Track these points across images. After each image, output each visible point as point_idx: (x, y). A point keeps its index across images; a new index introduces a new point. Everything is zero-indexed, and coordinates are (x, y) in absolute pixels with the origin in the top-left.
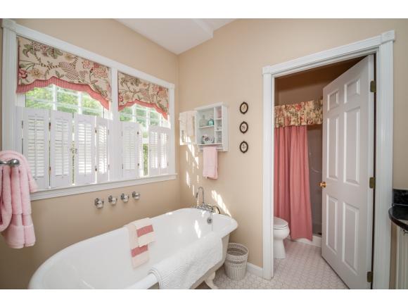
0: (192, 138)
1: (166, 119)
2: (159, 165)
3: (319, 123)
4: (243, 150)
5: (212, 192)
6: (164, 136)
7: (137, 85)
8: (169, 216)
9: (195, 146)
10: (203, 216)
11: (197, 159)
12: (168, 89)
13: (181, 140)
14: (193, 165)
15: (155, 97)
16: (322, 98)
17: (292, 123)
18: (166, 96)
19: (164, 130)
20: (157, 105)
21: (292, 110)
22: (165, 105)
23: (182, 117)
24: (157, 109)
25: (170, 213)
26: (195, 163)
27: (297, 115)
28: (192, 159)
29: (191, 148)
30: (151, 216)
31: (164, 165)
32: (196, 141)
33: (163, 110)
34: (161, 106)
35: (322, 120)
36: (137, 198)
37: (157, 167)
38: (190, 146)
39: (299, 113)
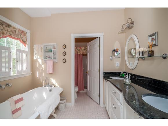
0: (41, 56)
1: (26, 46)
2: (22, 69)
3: (86, 54)
4: (64, 62)
5: (51, 79)
6: (24, 55)
7: (9, 28)
8: (30, 92)
9: (42, 60)
10: (47, 89)
11: (43, 66)
12: (26, 33)
13: (35, 57)
14: (41, 68)
15: (20, 35)
16: (87, 46)
17: (78, 53)
18: (26, 35)
19: (24, 52)
20: (21, 39)
21: (78, 49)
22: (25, 40)
23: (35, 46)
24: (21, 41)
25: (31, 91)
26: (42, 67)
27: (80, 51)
28: (40, 66)
29: (40, 61)
30: (21, 94)
31: (24, 69)
32: (43, 58)
33: (24, 42)
34: (23, 40)
35: (87, 53)
36: (10, 86)
37: (21, 70)
38: (39, 60)
39: (80, 50)
